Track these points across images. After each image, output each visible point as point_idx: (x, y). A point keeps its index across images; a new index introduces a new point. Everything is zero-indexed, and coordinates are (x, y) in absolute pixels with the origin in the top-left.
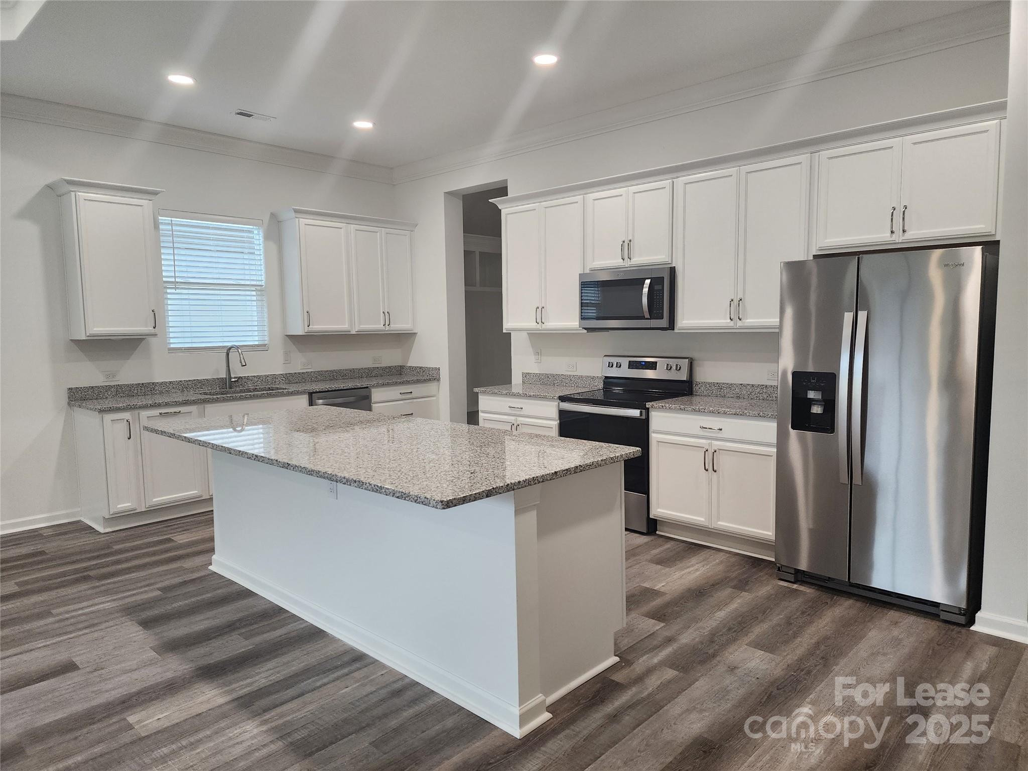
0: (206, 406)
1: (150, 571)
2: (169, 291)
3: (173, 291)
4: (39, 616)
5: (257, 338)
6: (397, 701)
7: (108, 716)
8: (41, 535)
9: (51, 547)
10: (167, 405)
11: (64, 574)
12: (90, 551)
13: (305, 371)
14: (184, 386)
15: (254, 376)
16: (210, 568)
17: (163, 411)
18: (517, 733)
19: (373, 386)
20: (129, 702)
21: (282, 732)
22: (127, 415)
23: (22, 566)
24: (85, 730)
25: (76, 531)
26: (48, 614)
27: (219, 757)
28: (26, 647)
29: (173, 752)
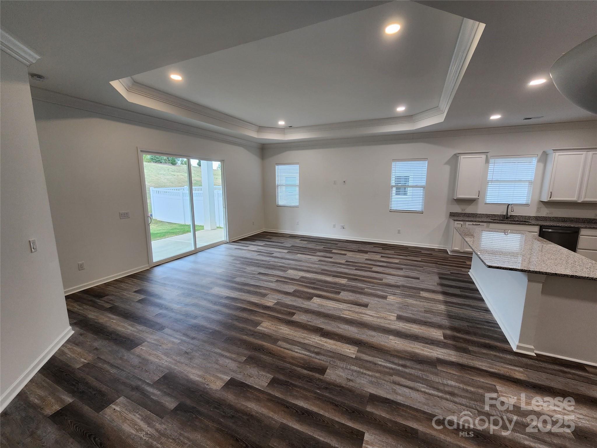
0: (490, 224)
1: (452, 268)
2: (489, 184)
3: (491, 184)
4: (420, 267)
5: (525, 201)
6: (486, 324)
7: (418, 290)
8: (435, 250)
9: (434, 254)
10: (475, 221)
11: (432, 261)
12: (443, 258)
13: (547, 216)
14: (488, 216)
15: (519, 216)
16: (469, 273)
17: (474, 223)
18: (515, 349)
19: (583, 228)
20: (423, 290)
21: (448, 311)
22: (462, 223)
23: (425, 256)
24: (412, 290)
25: (444, 252)
26: (423, 267)
27: (431, 307)
28: (413, 271)
29: (424, 301)
